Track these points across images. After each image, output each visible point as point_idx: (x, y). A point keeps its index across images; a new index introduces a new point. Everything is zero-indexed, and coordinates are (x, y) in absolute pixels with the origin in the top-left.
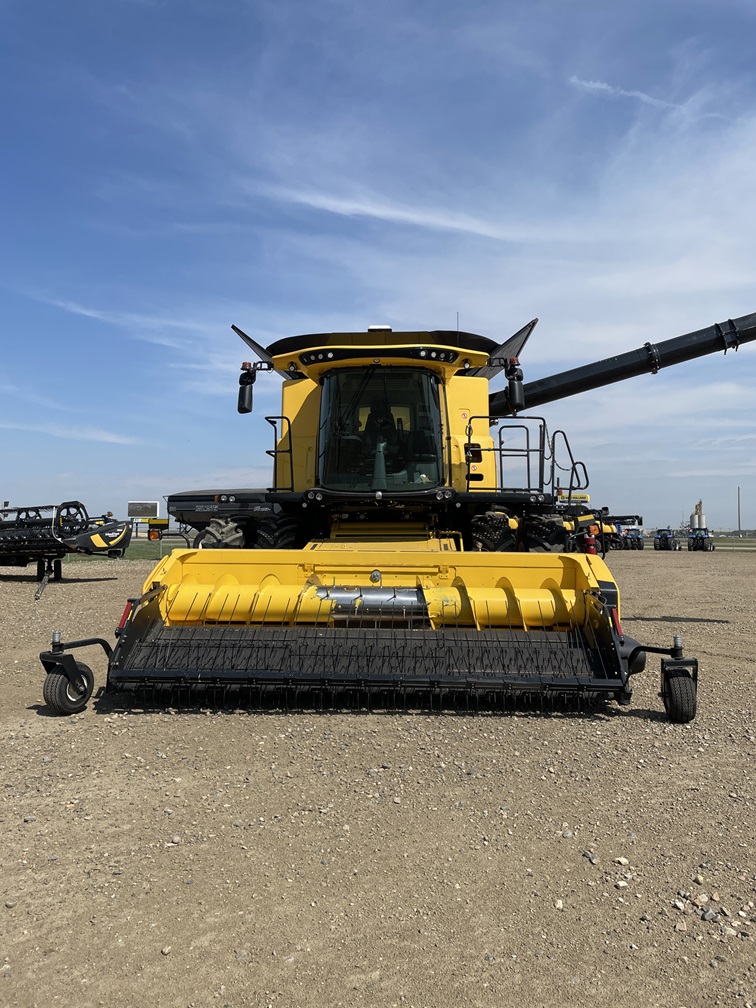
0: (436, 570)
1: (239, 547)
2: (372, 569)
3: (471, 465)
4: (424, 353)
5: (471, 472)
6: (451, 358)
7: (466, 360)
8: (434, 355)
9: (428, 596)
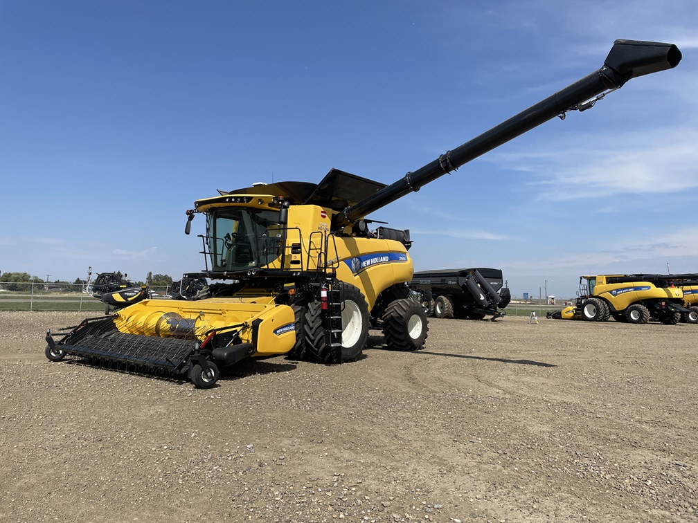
2: (200, 311)
3: (294, 255)
4: (227, 200)
5: (293, 259)
6: (245, 200)
7: (260, 200)
8: (233, 200)
9: (199, 324)
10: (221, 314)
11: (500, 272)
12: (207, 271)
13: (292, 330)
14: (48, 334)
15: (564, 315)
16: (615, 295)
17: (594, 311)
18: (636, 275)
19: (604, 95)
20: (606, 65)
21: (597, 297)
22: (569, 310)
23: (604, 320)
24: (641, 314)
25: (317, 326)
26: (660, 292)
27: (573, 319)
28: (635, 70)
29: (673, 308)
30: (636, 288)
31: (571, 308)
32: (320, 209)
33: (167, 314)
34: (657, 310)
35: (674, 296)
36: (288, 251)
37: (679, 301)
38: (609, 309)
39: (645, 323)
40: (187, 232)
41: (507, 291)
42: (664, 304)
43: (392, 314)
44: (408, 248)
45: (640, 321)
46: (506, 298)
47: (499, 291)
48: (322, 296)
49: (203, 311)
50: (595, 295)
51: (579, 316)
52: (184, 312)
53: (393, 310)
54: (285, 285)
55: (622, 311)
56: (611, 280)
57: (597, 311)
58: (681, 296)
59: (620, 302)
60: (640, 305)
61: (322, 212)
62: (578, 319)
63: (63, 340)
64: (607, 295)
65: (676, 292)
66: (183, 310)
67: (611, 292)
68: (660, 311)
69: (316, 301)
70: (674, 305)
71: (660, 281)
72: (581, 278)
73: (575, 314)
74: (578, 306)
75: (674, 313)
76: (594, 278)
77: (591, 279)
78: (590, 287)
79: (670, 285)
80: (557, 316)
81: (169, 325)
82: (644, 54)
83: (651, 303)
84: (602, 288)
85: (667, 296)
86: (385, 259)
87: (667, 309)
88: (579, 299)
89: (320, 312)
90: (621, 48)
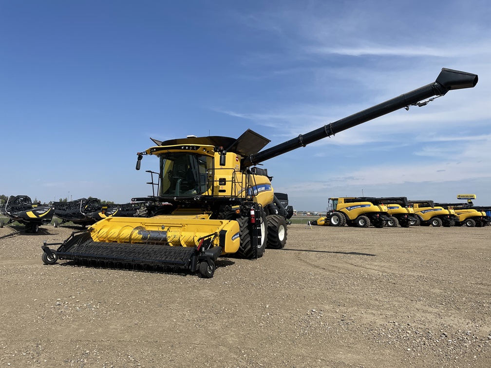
0: (181, 225)
1: (145, 217)
2: (162, 225)
3: (221, 186)
4: (183, 148)
5: (220, 189)
6: (195, 148)
7: (204, 149)
8: (187, 148)
9: (169, 234)
10: (181, 227)
11: (286, 195)
12: (154, 196)
13: (238, 237)
14: (45, 244)
15: (319, 222)
16: (349, 210)
17: (337, 220)
18: (362, 198)
19: (434, 98)
20: (436, 81)
21: (339, 211)
22: (322, 220)
23: (343, 226)
24: (365, 222)
25: (245, 234)
26: (376, 208)
27: (324, 225)
28: (452, 86)
29: (383, 218)
30: (362, 206)
31: (323, 218)
32: (236, 155)
33: (137, 228)
34: (374, 219)
35: (384, 211)
36: (216, 184)
37: (385, 213)
38: (346, 218)
39: (367, 227)
40: (138, 168)
41: (291, 208)
42: (378, 215)
43: (269, 225)
44: (271, 180)
45: (365, 226)
46: (291, 212)
47: (286, 208)
48: (251, 214)
49: (165, 225)
50: (337, 210)
51: (328, 223)
52: (146, 226)
53: (269, 222)
54: (233, 207)
55: (354, 220)
56: (347, 201)
57: (339, 220)
58: (387, 211)
59: (353, 214)
60: (365, 216)
61: (237, 157)
62: (327, 225)
63: (59, 248)
64: (344, 210)
65: (384, 208)
66: (146, 224)
67: (347, 208)
68: (375, 220)
69: (242, 217)
70: (384, 216)
71: (376, 202)
72: (329, 199)
73: (325, 222)
74: (327, 217)
75: (383, 220)
76: (337, 199)
77: (334, 200)
78: (335, 205)
79: (381, 204)
80: (314, 223)
81: (141, 236)
82: (461, 78)
83: (371, 214)
84: (341, 206)
85: (380, 211)
86: (263, 188)
87: (379, 218)
88: (328, 212)
89: (247, 224)
90: (445, 73)
